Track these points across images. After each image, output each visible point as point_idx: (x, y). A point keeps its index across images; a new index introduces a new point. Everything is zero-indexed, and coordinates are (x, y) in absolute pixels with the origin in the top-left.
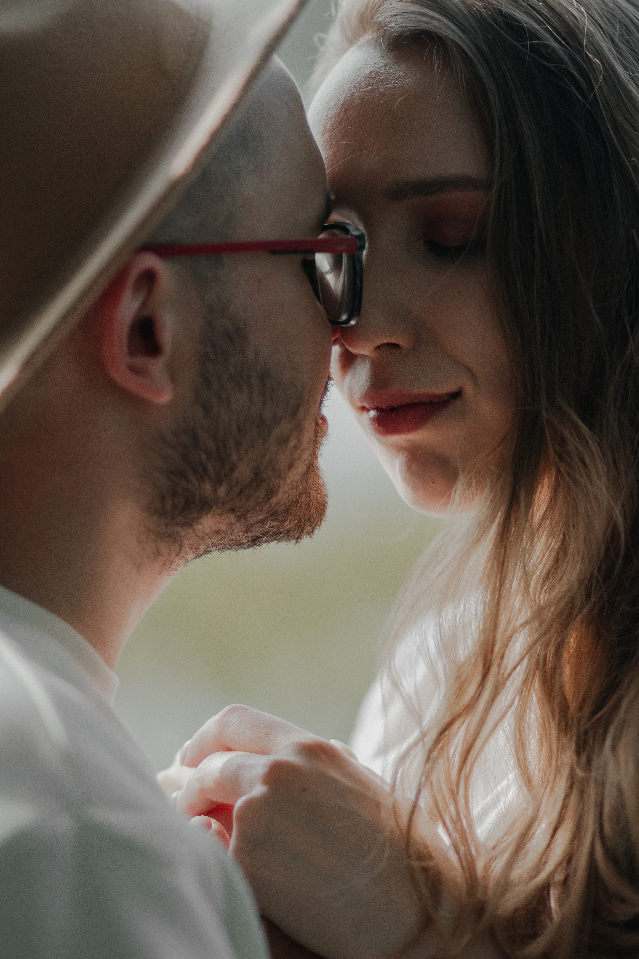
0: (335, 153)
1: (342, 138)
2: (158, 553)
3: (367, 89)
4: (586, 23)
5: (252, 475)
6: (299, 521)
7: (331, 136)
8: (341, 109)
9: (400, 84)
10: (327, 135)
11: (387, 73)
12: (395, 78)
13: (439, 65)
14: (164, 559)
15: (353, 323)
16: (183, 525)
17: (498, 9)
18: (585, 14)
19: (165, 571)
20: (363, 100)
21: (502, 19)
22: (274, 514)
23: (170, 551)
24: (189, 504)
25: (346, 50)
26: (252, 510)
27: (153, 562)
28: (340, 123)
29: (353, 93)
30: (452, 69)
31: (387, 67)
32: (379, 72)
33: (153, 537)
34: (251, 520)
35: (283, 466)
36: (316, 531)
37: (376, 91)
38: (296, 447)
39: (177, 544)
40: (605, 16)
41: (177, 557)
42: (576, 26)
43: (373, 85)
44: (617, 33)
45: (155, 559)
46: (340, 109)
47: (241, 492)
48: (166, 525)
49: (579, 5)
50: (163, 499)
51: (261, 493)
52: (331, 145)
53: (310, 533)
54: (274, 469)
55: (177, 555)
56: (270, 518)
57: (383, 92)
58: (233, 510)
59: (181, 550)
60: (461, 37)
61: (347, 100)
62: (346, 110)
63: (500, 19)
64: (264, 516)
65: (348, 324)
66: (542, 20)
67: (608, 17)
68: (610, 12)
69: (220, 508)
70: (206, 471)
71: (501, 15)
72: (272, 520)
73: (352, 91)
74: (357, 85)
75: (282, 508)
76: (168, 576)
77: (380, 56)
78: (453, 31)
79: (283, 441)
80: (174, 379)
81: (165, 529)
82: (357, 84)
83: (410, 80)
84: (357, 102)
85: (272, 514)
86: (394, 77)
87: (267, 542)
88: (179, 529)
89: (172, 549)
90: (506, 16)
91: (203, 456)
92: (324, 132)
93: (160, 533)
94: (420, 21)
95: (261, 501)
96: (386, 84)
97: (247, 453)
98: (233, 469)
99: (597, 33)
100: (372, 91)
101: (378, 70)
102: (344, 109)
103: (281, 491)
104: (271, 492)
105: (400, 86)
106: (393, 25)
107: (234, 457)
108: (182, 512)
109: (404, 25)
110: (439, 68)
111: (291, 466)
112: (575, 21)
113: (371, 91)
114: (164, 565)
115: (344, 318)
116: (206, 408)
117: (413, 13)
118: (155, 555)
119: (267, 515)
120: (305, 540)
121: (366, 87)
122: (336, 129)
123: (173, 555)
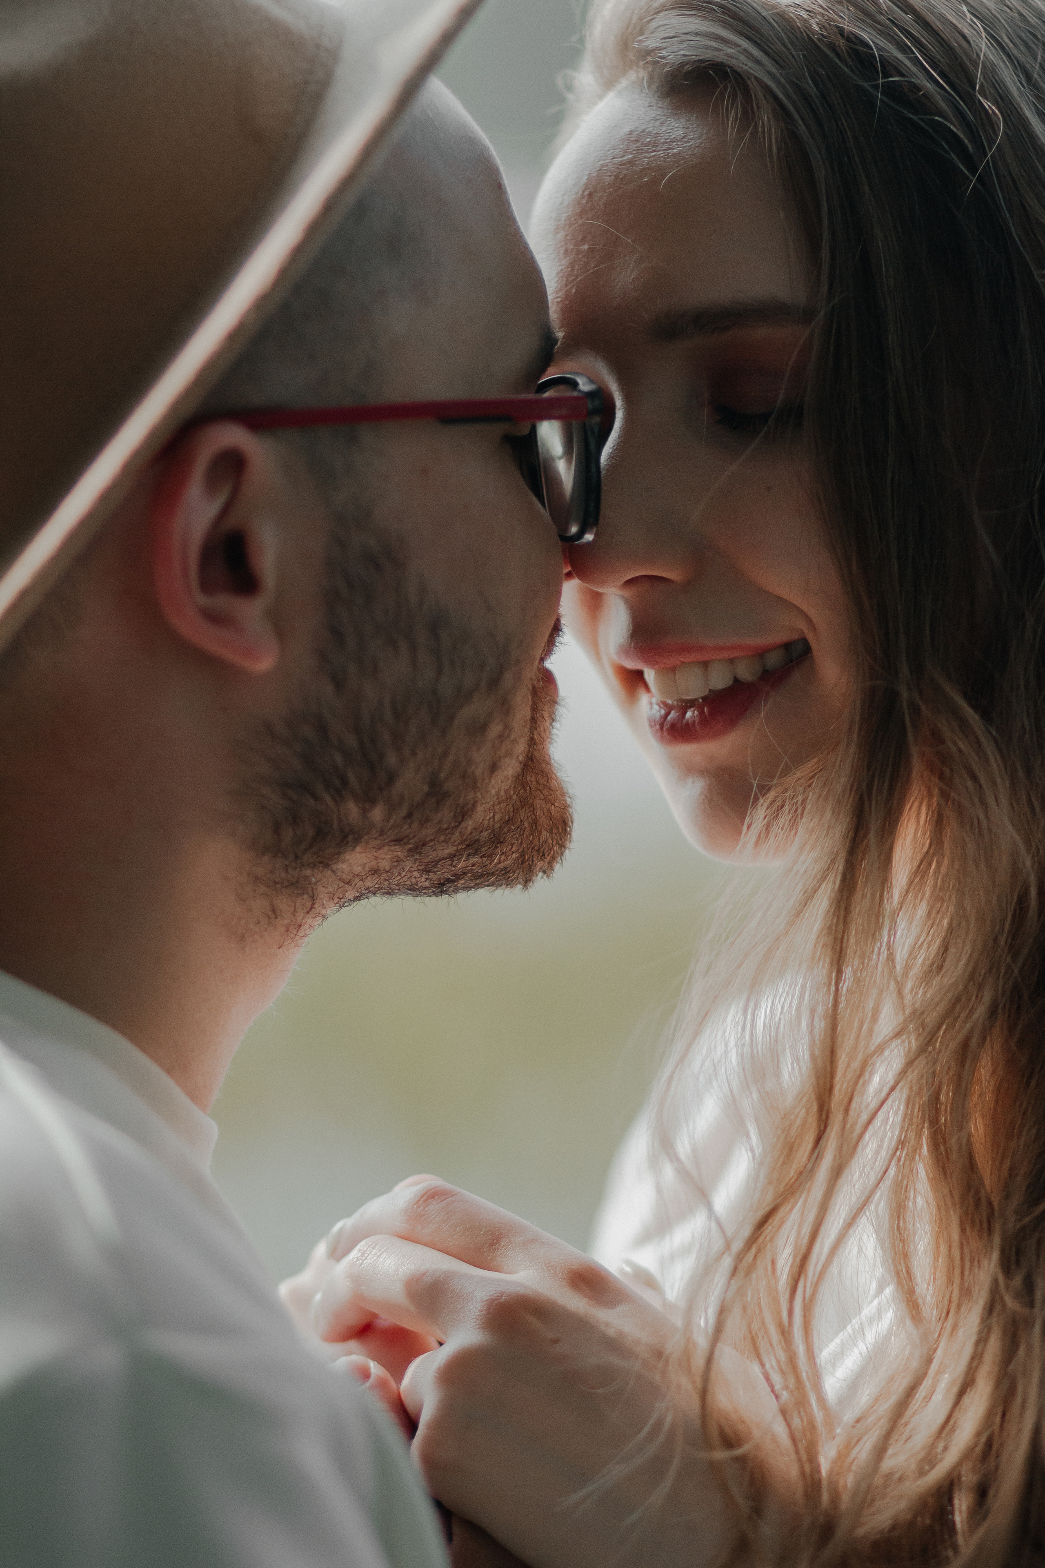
0: (572, 265)
1: (583, 240)
2: (275, 912)
3: (624, 159)
4: (984, 47)
5: (426, 788)
6: (522, 855)
7: (567, 235)
8: (583, 193)
9: (675, 151)
10: (561, 235)
11: (656, 133)
12: (669, 140)
13: (736, 119)
14: (286, 922)
15: (589, 537)
16: (313, 866)
17: (837, 27)
18: (984, 34)
19: (290, 941)
20: (617, 177)
21: (843, 43)
22: (472, 846)
23: (295, 909)
24: (321, 833)
25: (601, 97)
26: (431, 840)
27: (265, 930)
28: (581, 215)
29: (603, 166)
30: (756, 126)
31: (658, 124)
32: (644, 131)
33: (263, 889)
34: (432, 856)
35: (479, 770)
36: (557, 867)
37: (637, 162)
38: (501, 737)
39: (305, 896)
40: (1020, 37)
41: (309, 915)
42: (967, 54)
43: (634, 152)
44: (1038, 64)
45: (270, 923)
46: (581, 192)
47: (409, 815)
48: (286, 868)
49: (975, 20)
50: (277, 828)
51: (445, 815)
52: (566, 251)
53: (548, 871)
54: (464, 777)
55: (308, 912)
56: (465, 851)
57: (648, 163)
58: (398, 841)
59: (313, 904)
60: (770, 74)
61: (592, 177)
62: (590, 194)
63: (841, 42)
64: (455, 848)
65: (581, 541)
66: (910, 45)
67: (1026, 39)
68: (1030, 32)
69: (376, 839)
70: (344, 782)
71: (842, 35)
72: (469, 855)
73: (601, 163)
74: (609, 152)
75: (485, 834)
76: (297, 948)
77: (647, 105)
78: (758, 62)
79: (478, 729)
80: (281, 633)
81: (284, 875)
82: (609, 150)
83: (691, 143)
84: (608, 180)
85: (468, 846)
86: (667, 139)
87: (467, 888)
88: (308, 872)
89: (298, 904)
90: (853, 40)
91: (339, 759)
92: (557, 229)
93: (275, 883)
94: (708, 47)
95: (445, 826)
96: (654, 151)
97: (414, 754)
98: (391, 778)
99: (1002, 65)
100: (631, 162)
101: (644, 127)
102: (587, 193)
103: (480, 809)
104: (463, 813)
105: (674, 155)
106: (664, 53)
107: (392, 759)
108: (310, 847)
109: (682, 52)
110: (735, 125)
111: (494, 768)
112: (965, 45)
113: (629, 163)
114: (287, 931)
115: (574, 529)
116: (339, 682)
117: (697, 34)
118: (269, 918)
119: (460, 847)
120: (540, 882)
121: (624, 156)
122: (574, 224)
123: (301, 914)
